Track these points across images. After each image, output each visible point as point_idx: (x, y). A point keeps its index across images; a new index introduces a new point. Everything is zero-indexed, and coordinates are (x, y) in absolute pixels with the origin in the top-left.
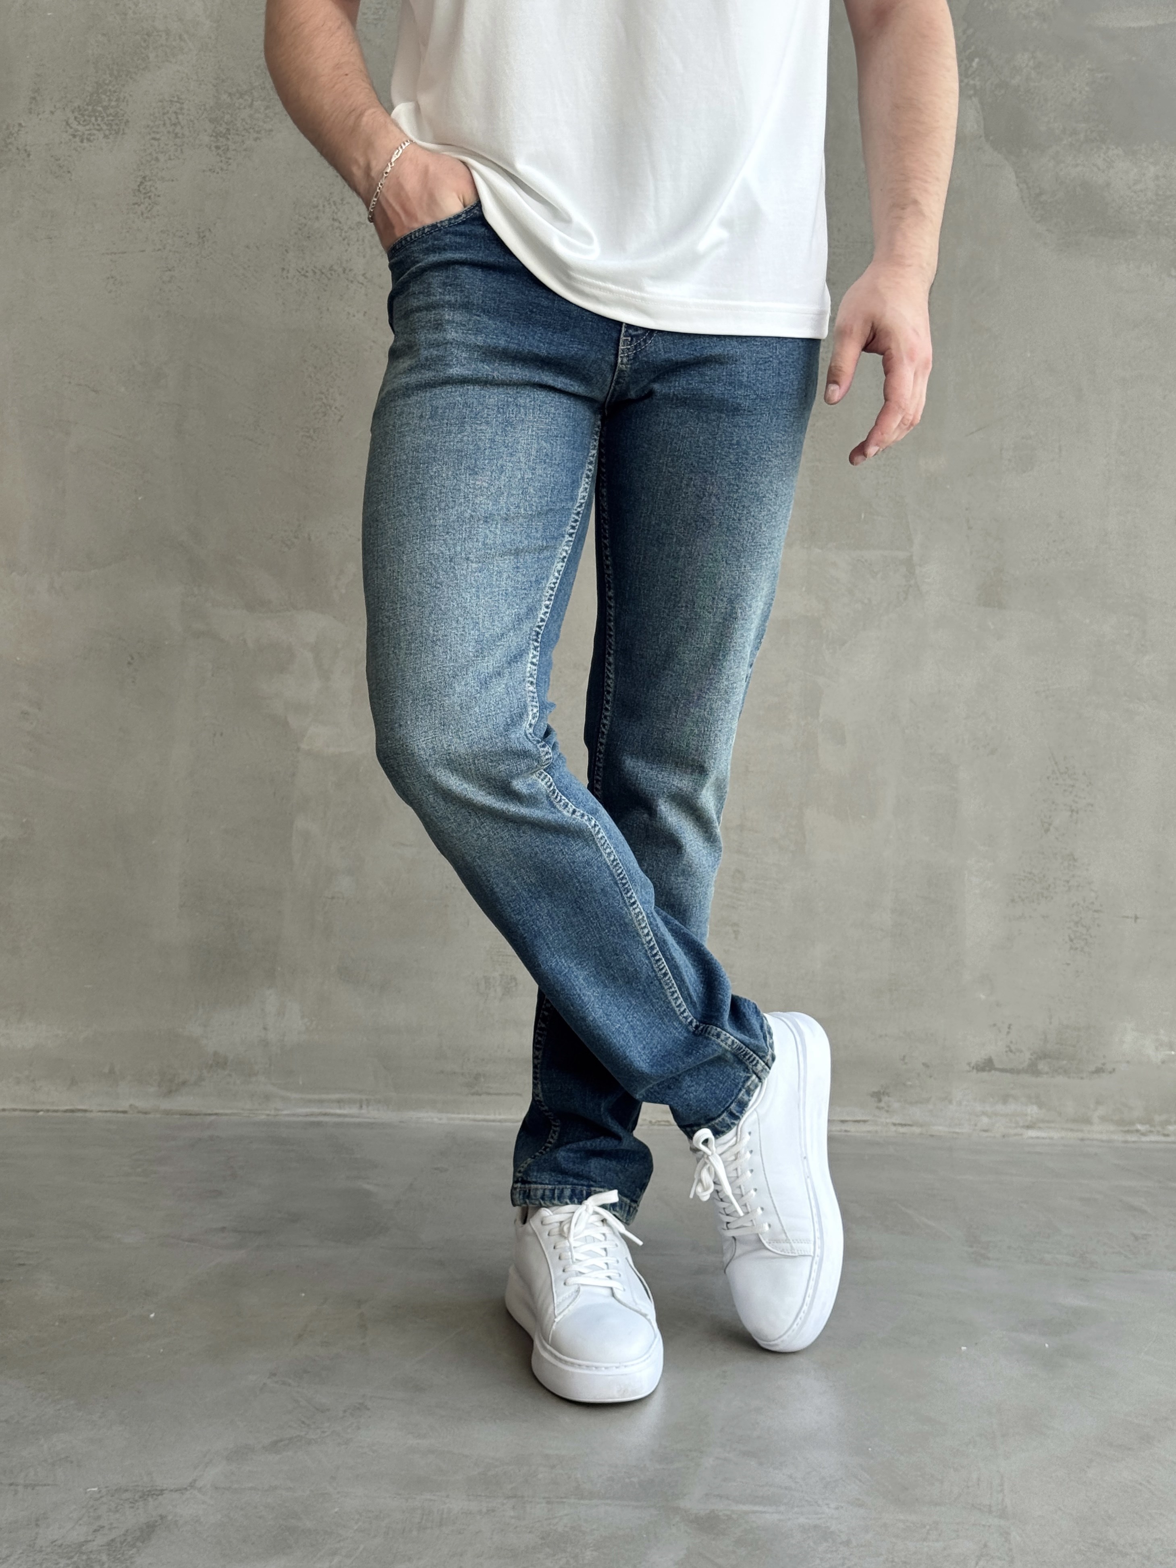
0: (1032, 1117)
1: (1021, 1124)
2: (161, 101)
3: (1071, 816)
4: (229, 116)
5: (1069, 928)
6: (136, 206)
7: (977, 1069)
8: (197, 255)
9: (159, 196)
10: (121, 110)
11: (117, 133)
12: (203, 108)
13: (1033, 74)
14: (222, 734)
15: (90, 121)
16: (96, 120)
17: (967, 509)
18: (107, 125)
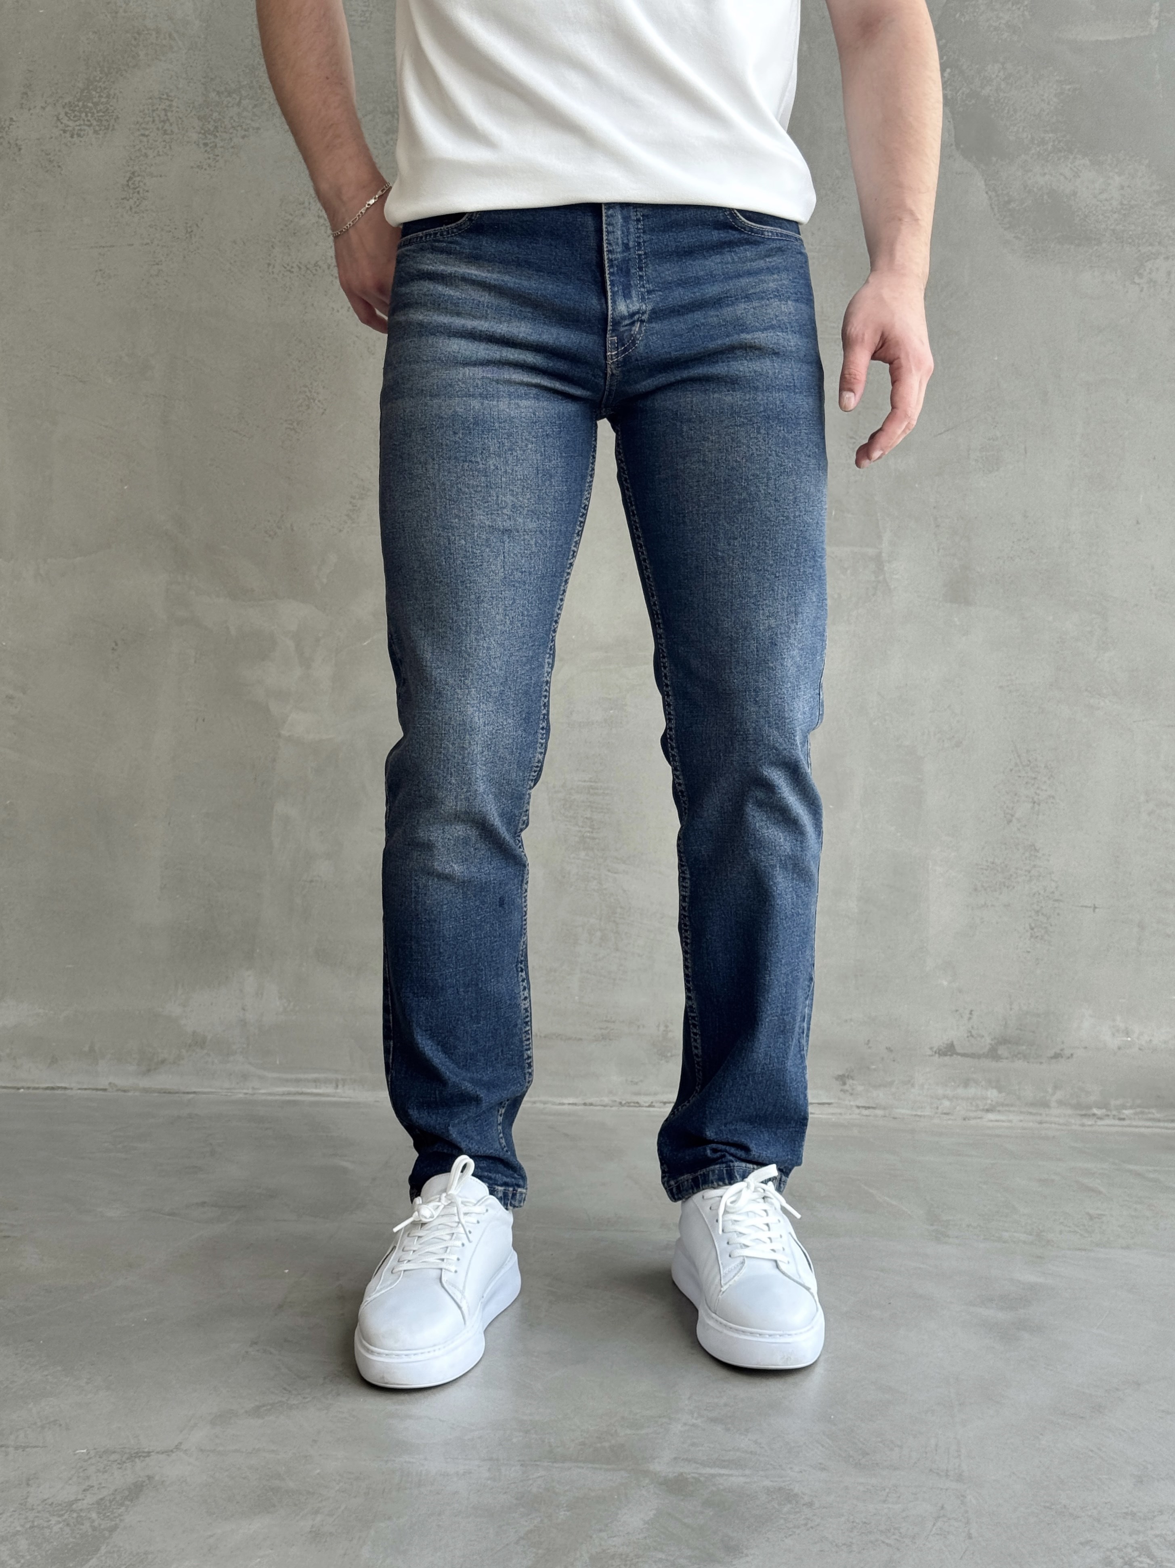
0: (992, 1101)
1: (981, 1108)
2: (150, 98)
3: (1033, 808)
4: (217, 114)
5: (1030, 917)
6: (125, 201)
7: (939, 1053)
8: (184, 249)
9: (147, 191)
10: (112, 106)
11: (107, 129)
12: (191, 106)
13: (1003, 86)
14: (204, 720)
15: (80, 116)
16: (87, 116)
17: (934, 508)
18: (97, 121)
